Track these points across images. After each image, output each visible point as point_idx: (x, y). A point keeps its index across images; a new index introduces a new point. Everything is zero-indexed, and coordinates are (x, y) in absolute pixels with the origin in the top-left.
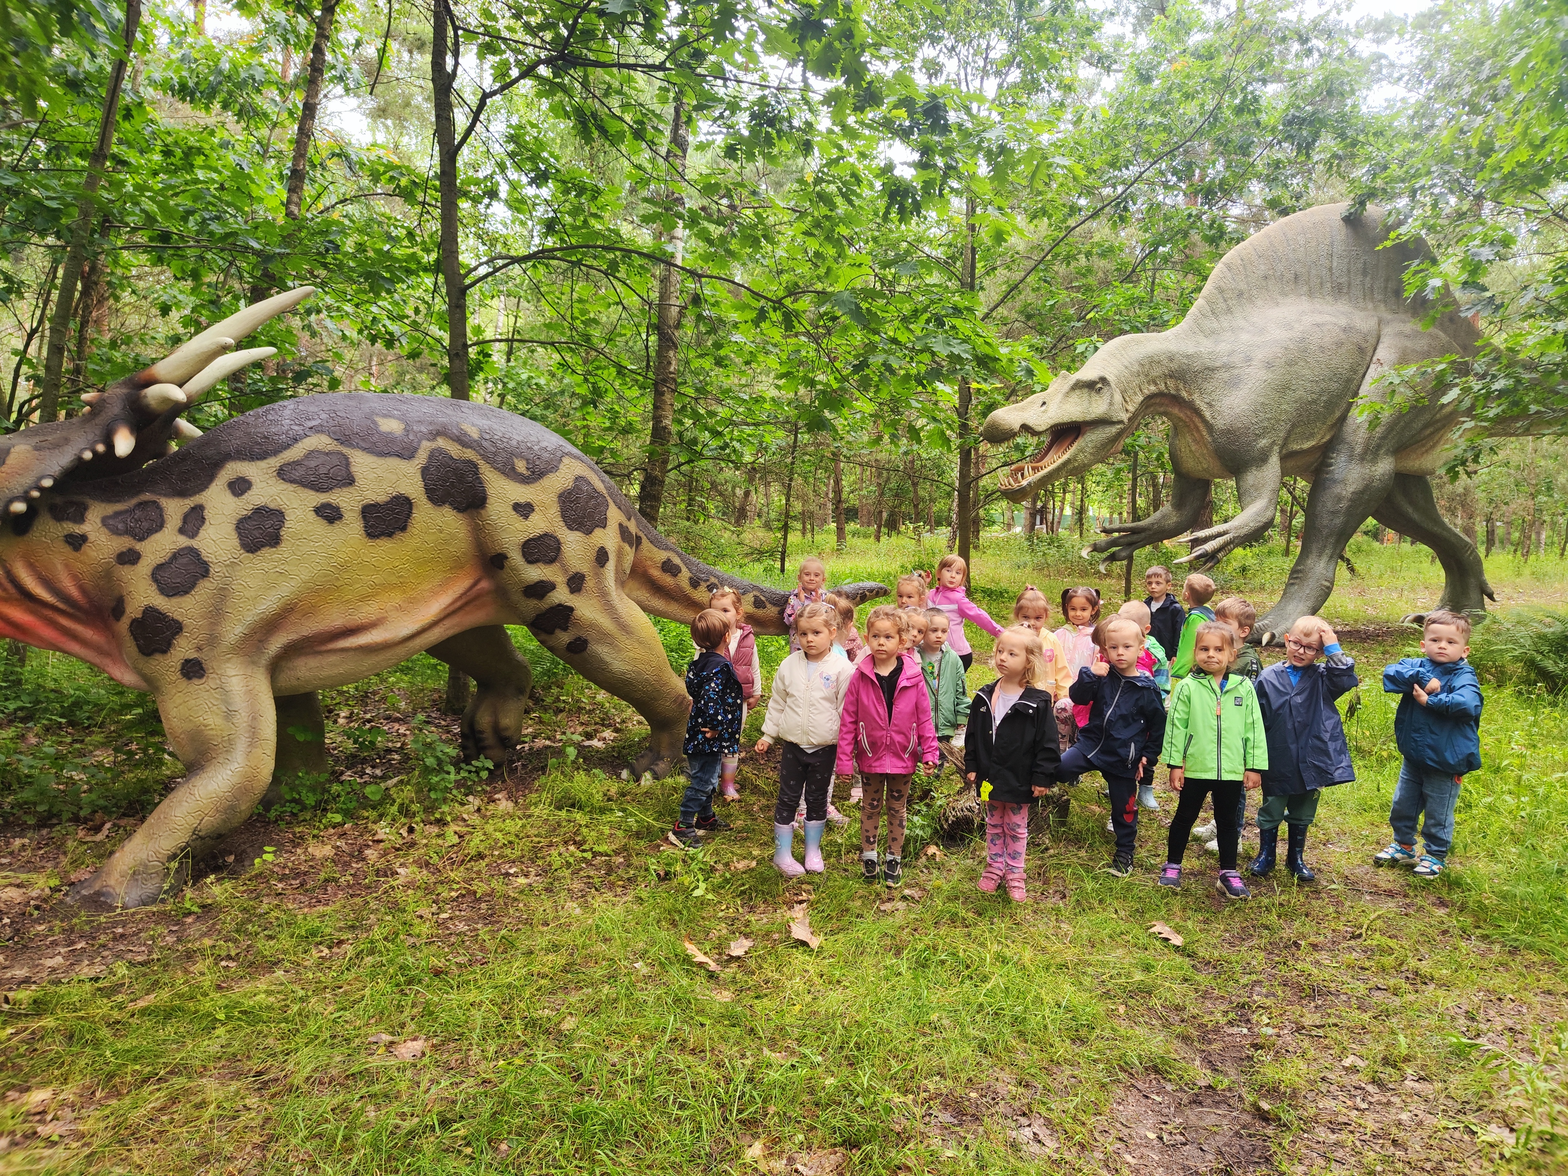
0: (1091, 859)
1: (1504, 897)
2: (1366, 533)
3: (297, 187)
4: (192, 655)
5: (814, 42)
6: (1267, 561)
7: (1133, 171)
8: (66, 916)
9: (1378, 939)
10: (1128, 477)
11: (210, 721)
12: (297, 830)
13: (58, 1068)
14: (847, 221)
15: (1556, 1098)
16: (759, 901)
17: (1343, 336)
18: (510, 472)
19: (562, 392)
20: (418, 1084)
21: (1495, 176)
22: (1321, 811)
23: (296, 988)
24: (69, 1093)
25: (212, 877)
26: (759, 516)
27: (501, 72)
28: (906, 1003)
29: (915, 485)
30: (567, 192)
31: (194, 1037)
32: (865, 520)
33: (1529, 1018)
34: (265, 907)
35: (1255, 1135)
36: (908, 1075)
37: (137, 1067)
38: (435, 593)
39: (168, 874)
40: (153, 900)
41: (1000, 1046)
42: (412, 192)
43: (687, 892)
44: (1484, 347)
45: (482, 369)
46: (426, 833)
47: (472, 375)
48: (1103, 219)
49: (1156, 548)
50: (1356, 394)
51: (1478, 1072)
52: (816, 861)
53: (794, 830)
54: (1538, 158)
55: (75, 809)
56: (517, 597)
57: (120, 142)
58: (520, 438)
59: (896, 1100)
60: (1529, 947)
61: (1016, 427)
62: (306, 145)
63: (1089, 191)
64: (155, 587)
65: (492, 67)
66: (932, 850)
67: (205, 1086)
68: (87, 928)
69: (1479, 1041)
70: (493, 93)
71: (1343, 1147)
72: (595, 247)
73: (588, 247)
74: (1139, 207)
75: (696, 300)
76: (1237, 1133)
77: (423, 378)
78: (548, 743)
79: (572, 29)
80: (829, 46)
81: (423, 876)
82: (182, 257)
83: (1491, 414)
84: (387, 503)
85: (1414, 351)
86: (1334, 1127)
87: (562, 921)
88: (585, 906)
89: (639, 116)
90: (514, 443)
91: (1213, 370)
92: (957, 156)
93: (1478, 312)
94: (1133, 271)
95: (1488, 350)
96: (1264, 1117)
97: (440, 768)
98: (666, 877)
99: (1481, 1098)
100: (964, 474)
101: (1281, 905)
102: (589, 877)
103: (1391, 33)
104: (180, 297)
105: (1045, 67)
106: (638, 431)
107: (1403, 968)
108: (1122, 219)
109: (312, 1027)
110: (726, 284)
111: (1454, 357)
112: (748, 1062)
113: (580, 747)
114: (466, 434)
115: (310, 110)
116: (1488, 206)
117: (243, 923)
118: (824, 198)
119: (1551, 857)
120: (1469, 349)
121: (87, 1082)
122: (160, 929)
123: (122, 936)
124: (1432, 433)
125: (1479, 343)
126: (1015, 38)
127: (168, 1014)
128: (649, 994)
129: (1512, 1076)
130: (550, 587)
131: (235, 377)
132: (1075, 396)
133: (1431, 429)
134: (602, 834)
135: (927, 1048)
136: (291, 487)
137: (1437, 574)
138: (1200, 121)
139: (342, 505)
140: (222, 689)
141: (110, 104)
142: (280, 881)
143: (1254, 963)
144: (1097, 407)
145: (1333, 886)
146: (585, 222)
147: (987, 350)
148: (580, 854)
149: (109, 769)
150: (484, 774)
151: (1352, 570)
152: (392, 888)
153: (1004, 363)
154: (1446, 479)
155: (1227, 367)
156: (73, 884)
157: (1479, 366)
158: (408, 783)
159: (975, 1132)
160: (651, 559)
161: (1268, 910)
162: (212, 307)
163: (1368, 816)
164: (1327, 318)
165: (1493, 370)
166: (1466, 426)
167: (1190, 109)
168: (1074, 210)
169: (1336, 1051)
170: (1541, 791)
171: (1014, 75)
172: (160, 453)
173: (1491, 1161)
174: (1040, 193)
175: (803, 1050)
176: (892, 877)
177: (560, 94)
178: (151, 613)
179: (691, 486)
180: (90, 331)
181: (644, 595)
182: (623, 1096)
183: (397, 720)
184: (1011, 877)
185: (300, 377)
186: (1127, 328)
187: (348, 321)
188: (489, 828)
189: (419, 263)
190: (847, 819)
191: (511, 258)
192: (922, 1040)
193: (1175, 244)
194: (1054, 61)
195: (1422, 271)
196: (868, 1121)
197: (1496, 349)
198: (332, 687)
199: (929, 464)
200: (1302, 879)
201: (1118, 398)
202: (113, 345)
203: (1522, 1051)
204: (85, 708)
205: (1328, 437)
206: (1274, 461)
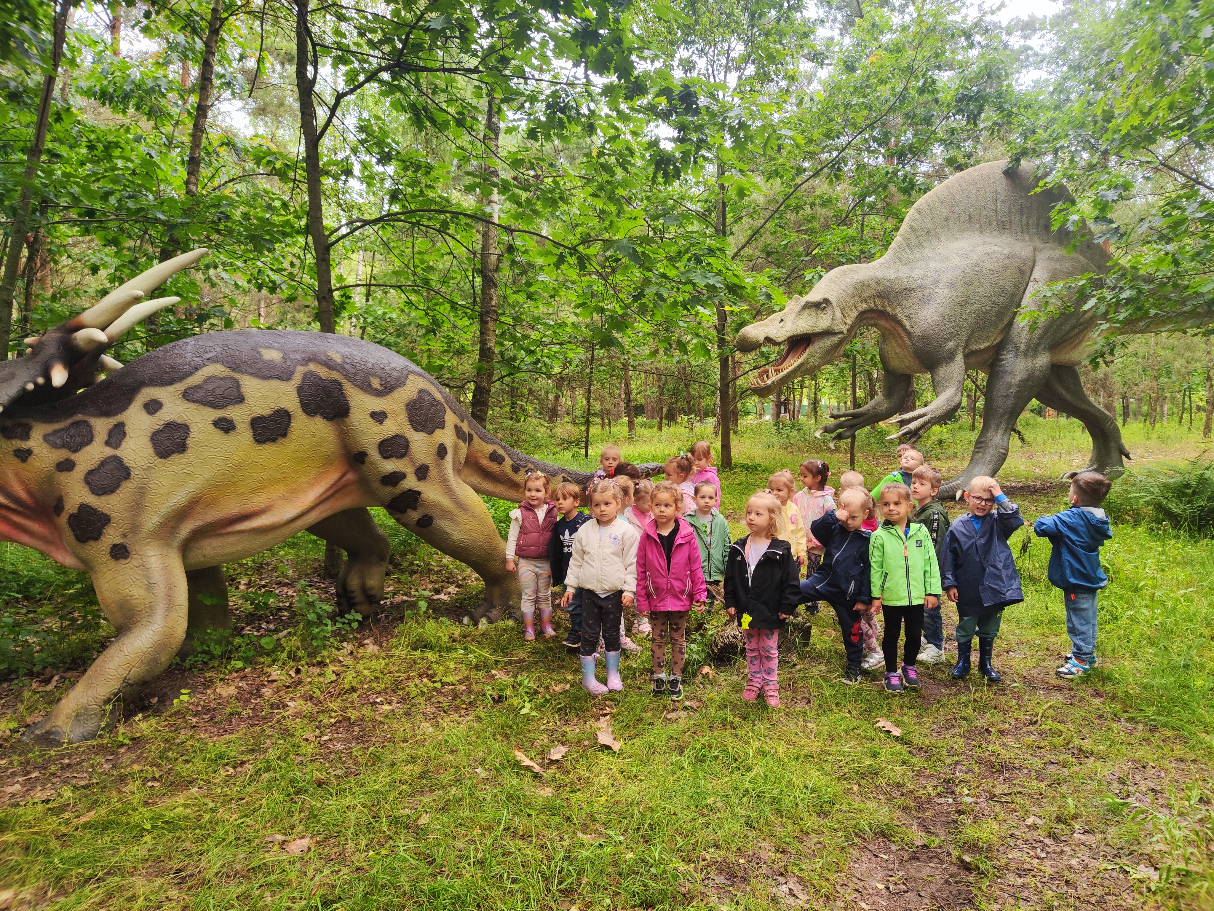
0: (829, 672)
1: (1145, 687)
2: (1032, 411)
3: (194, 170)
4: (118, 540)
5: (592, 47)
6: (958, 435)
7: (843, 140)
8: (23, 752)
9: (1050, 724)
10: (848, 374)
11: (135, 592)
12: (208, 675)
13: (18, 873)
14: (624, 184)
15: (1189, 842)
16: (572, 716)
17: (1007, 262)
18: (367, 388)
19: (410, 324)
20: (305, 873)
21: (1116, 136)
22: (1004, 626)
23: (207, 801)
24: (27, 893)
25: (140, 715)
26: (568, 414)
27: (351, 77)
28: (689, 791)
29: (687, 386)
30: (406, 169)
31: (126, 843)
32: (649, 414)
33: (1166, 780)
34: (182, 737)
35: (960, 882)
36: (690, 847)
37: (81, 870)
38: (311, 485)
39: (105, 714)
40: (93, 736)
41: (762, 821)
42: (285, 172)
43: (516, 711)
44: (1113, 266)
45: (345, 309)
46: (309, 674)
47: (337, 314)
48: (822, 177)
49: (873, 428)
50: (1019, 305)
51: (1130, 825)
52: (616, 682)
53: (596, 659)
54: (1147, 122)
55: (29, 666)
56: (376, 485)
57: (54, 140)
58: (374, 361)
59: (681, 868)
60: (1165, 725)
61: (761, 339)
62: (200, 138)
63: (810, 156)
64: (87, 488)
65: (343, 75)
66: (706, 669)
67: (134, 883)
68: (40, 760)
69: (1128, 800)
70: (345, 94)
71: (1028, 888)
72: (430, 211)
73: (423, 211)
74: (850, 166)
75: (511, 249)
76: (947, 881)
77: (301, 316)
78: (405, 598)
79: (405, 43)
80: (604, 50)
81: (308, 707)
82: (105, 228)
83: (1121, 317)
84: (271, 416)
85: (1061, 271)
86: (1021, 872)
87: (419, 738)
88: (436, 726)
89: (460, 109)
90: (370, 365)
91: (910, 290)
92: (707, 131)
93: (1108, 239)
94: (847, 216)
95: (1116, 269)
96: (967, 867)
97: (320, 622)
98: (499, 700)
99: (1132, 844)
100: (723, 377)
101: (975, 701)
102: (439, 702)
103: (1034, 30)
104: (106, 259)
105: (774, 63)
106: (469, 352)
107: (1070, 746)
108: (837, 177)
109: (221, 832)
110: (535, 237)
111: (1091, 275)
112: (566, 843)
113: (431, 602)
114: (331, 360)
115: (202, 110)
116: (1113, 160)
117: (165, 751)
118: (606, 168)
119: (1179, 655)
120: (1103, 269)
121: (41, 883)
122: (99, 759)
123: (69, 765)
124: (1078, 333)
125: (1109, 264)
126: (749, 41)
127: (104, 827)
128: (488, 793)
129: (1155, 826)
130: (402, 476)
131: (150, 320)
132: (806, 314)
133: (1077, 330)
134: (449, 667)
135: (706, 825)
136: (193, 406)
137: (1086, 441)
138: (892, 100)
139: (235, 418)
140: (143, 567)
141: (43, 109)
142: (195, 716)
143: (956, 747)
144: (823, 322)
145: (1015, 685)
146: (421, 191)
147: (736, 281)
148: (431, 685)
149: (56, 633)
150: (355, 625)
151: (1022, 439)
152: (284, 718)
153: (749, 290)
154: (1090, 368)
155: (921, 288)
156: (28, 726)
157: (1110, 281)
158: (295, 634)
159: (744, 890)
160: (481, 452)
161: (966, 705)
162: (131, 267)
163: (1040, 629)
164: (995, 248)
165: (1121, 284)
166: (1102, 327)
167: (884, 91)
168: (800, 171)
169: (1021, 813)
170: (1169, 604)
171: (750, 70)
172: (89, 383)
173: (1141, 893)
174: (772, 159)
175: (608, 832)
176: (674, 693)
177: (398, 94)
178: (85, 509)
179: (513, 393)
180: (35, 288)
181: (476, 480)
182: (468, 875)
183: (286, 585)
184: (767, 688)
185: (202, 318)
186: (844, 260)
187: (240, 274)
188: (360, 667)
189: (293, 227)
190: (640, 648)
191: (364, 221)
192: (701, 820)
193: (878, 195)
194: (779, 58)
195: (1064, 210)
196: (659, 886)
197: (1122, 268)
198: (233, 561)
199: (697, 370)
200: (991, 680)
201: (838, 314)
202: (54, 298)
203: (1162, 806)
204: (37, 585)
205: (999, 339)
206: (959, 358)
